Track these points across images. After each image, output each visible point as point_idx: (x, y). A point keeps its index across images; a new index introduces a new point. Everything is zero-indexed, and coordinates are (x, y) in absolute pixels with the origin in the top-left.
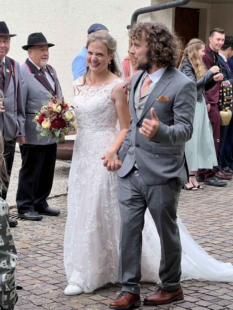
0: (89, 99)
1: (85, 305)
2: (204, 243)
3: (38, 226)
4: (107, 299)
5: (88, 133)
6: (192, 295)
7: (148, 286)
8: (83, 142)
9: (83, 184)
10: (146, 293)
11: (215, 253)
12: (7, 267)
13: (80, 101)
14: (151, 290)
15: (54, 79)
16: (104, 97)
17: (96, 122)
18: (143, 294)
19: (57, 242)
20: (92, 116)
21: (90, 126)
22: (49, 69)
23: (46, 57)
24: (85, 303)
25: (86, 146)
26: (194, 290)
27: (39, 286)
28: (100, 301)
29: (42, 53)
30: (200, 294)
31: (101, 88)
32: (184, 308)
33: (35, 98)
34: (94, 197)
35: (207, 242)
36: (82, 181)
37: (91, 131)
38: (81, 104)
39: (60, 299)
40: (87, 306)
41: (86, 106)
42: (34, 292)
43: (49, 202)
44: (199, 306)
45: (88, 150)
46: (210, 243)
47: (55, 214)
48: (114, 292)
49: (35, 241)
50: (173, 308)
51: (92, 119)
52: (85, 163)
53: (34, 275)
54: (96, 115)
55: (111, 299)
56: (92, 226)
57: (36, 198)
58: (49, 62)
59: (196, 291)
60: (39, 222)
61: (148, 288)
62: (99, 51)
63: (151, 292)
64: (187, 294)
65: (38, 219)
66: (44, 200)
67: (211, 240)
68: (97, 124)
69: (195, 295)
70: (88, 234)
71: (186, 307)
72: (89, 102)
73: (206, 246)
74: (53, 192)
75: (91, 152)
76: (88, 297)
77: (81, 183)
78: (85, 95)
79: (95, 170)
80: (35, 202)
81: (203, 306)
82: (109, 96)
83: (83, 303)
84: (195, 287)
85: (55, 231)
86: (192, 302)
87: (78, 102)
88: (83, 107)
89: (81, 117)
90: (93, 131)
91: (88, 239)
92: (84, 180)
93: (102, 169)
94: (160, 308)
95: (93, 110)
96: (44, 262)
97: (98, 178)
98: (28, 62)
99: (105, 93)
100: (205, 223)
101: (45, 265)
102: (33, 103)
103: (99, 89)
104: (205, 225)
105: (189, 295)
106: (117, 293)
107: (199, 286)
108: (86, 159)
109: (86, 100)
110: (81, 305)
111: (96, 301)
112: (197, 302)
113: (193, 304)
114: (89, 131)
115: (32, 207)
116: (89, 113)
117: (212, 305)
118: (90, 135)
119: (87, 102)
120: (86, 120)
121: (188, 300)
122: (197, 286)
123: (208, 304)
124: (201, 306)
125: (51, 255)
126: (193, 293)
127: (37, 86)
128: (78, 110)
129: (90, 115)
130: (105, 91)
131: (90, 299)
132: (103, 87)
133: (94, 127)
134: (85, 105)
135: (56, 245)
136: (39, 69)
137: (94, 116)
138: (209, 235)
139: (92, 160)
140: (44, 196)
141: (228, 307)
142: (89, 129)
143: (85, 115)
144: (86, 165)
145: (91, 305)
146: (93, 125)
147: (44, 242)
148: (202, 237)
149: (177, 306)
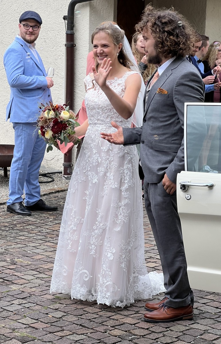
0: (102, 93)
1: (12, 330)
2: (148, 258)
4: (38, 322)
5: (102, 129)
6: (133, 316)
7: (84, 307)
8: (96, 138)
9: (94, 182)
10: (82, 315)
11: (160, 269)
13: (93, 96)
14: (87, 312)
16: (118, 91)
17: (111, 117)
18: (78, 316)
20: (106, 111)
21: (104, 122)
24: (12, 327)
25: (99, 142)
26: (135, 311)
28: (29, 325)
30: (141, 315)
31: (114, 82)
32: (123, 331)
34: (105, 196)
35: (151, 257)
36: (93, 179)
37: (105, 127)
38: (94, 99)
40: (14, 330)
41: (100, 101)
44: (139, 328)
45: (101, 146)
46: (155, 258)
48: (46, 314)
50: (111, 331)
51: (106, 114)
52: (98, 160)
54: (111, 110)
55: (42, 322)
56: (99, 227)
59: (137, 311)
61: (84, 309)
62: (104, 42)
63: (86, 313)
64: (127, 314)
67: (155, 255)
68: (111, 119)
69: (135, 316)
70: (95, 235)
71: (124, 330)
72: (102, 97)
73: (150, 262)
75: (104, 148)
76: (16, 320)
77: (92, 181)
78: (98, 90)
79: (108, 168)
81: (143, 328)
82: (123, 89)
83: (10, 327)
84: (136, 307)
86: (132, 323)
87: (90, 97)
88: (96, 102)
89: (94, 113)
90: (108, 127)
91: (95, 240)
92: (95, 178)
93: (115, 167)
94: (96, 331)
95: (107, 105)
97: (110, 176)
99: (118, 87)
100: (149, 236)
103: (112, 82)
104: (150, 239)
105: (129, 316)
106: (49, 315)
107: (141, 306)
108: (98, 156)
109: (99, 95)
110: (8, 330)
111: (25, 324)
112: (137, 323)
113: (133, 326)
114: (103, 127)
116: (103, 108)
117: (154, 327)
118: (104, 131)
119: (100, 97)
120: (99, 116)
121: (127, 322)
122: (138, 306)
123: (149, 326)
124: (141, 328)
126: (133, 314)
128: (91, 106)
129: (105, 110)
130: (119, 84)
131: (19, 322)
132: (116, 81)
133: (109, 123)
134: (98, 100)
137: (108, 111)
138: (154, 249)
139: (105, 157)
141: (171, 329)
142: (103, 125)
143: (99, 111)
144: (98, 162)
145: (19, 329)
146: (108, 120)
148: (146, 252)
149: (116, 328)
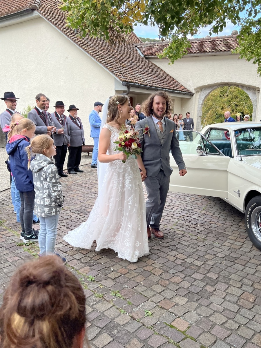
3: (75, 176)
12: (57, 190)
15: (80, 122)
19: (82, 181)
22: (78, 118)
23: (76, 114)
27: (76, 197)
29: (75, 112)
33: (73, 129)
39: (84, 201)
42: (74, 199)
43: (79, 167)
47: (82, 172)
49: (74, 181)
53: (74, 193)
57: (75, 166)
58: (78, 116)
60: (76, 175)
65: (76, 174)
66: (78, 167)
74: (81, 164)
80: (74, 167)
85: (82, 178)
96: (78, 189)
98: (70, 116)
101: (78, 190)
102: (72, 131)
115: (73, 169)
125: (80, 186)
127: (74, 125)
135: (82, 183)
136: (74, 118)
140: (77, 165)
147: (77, 182)
